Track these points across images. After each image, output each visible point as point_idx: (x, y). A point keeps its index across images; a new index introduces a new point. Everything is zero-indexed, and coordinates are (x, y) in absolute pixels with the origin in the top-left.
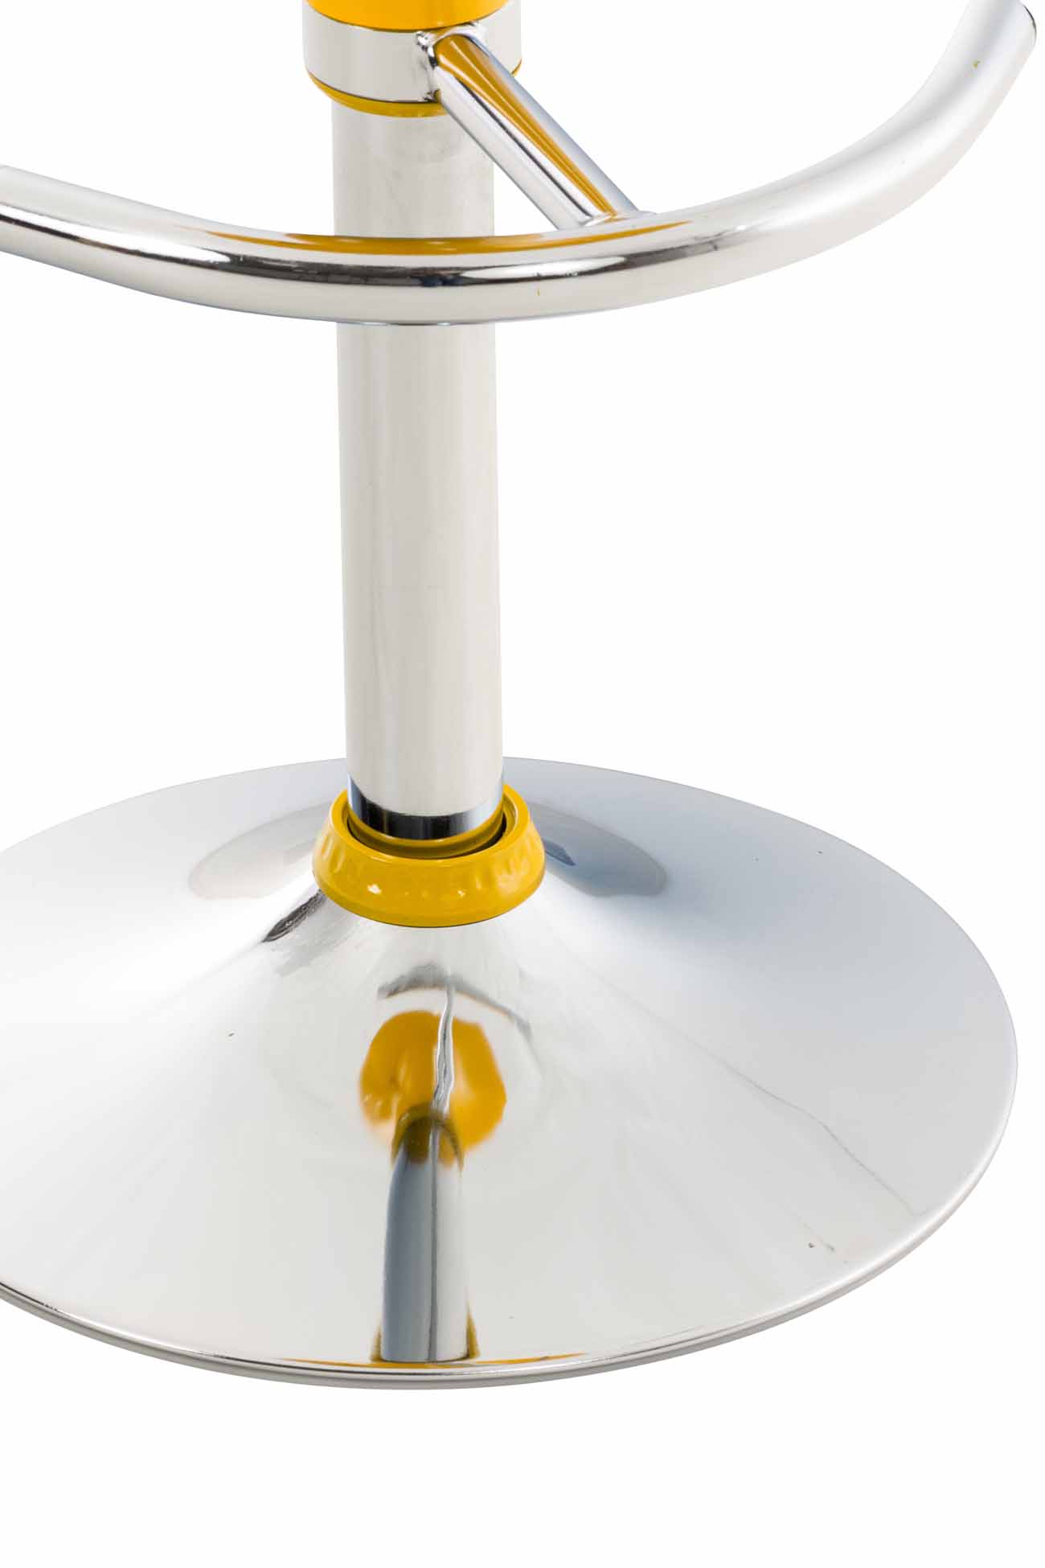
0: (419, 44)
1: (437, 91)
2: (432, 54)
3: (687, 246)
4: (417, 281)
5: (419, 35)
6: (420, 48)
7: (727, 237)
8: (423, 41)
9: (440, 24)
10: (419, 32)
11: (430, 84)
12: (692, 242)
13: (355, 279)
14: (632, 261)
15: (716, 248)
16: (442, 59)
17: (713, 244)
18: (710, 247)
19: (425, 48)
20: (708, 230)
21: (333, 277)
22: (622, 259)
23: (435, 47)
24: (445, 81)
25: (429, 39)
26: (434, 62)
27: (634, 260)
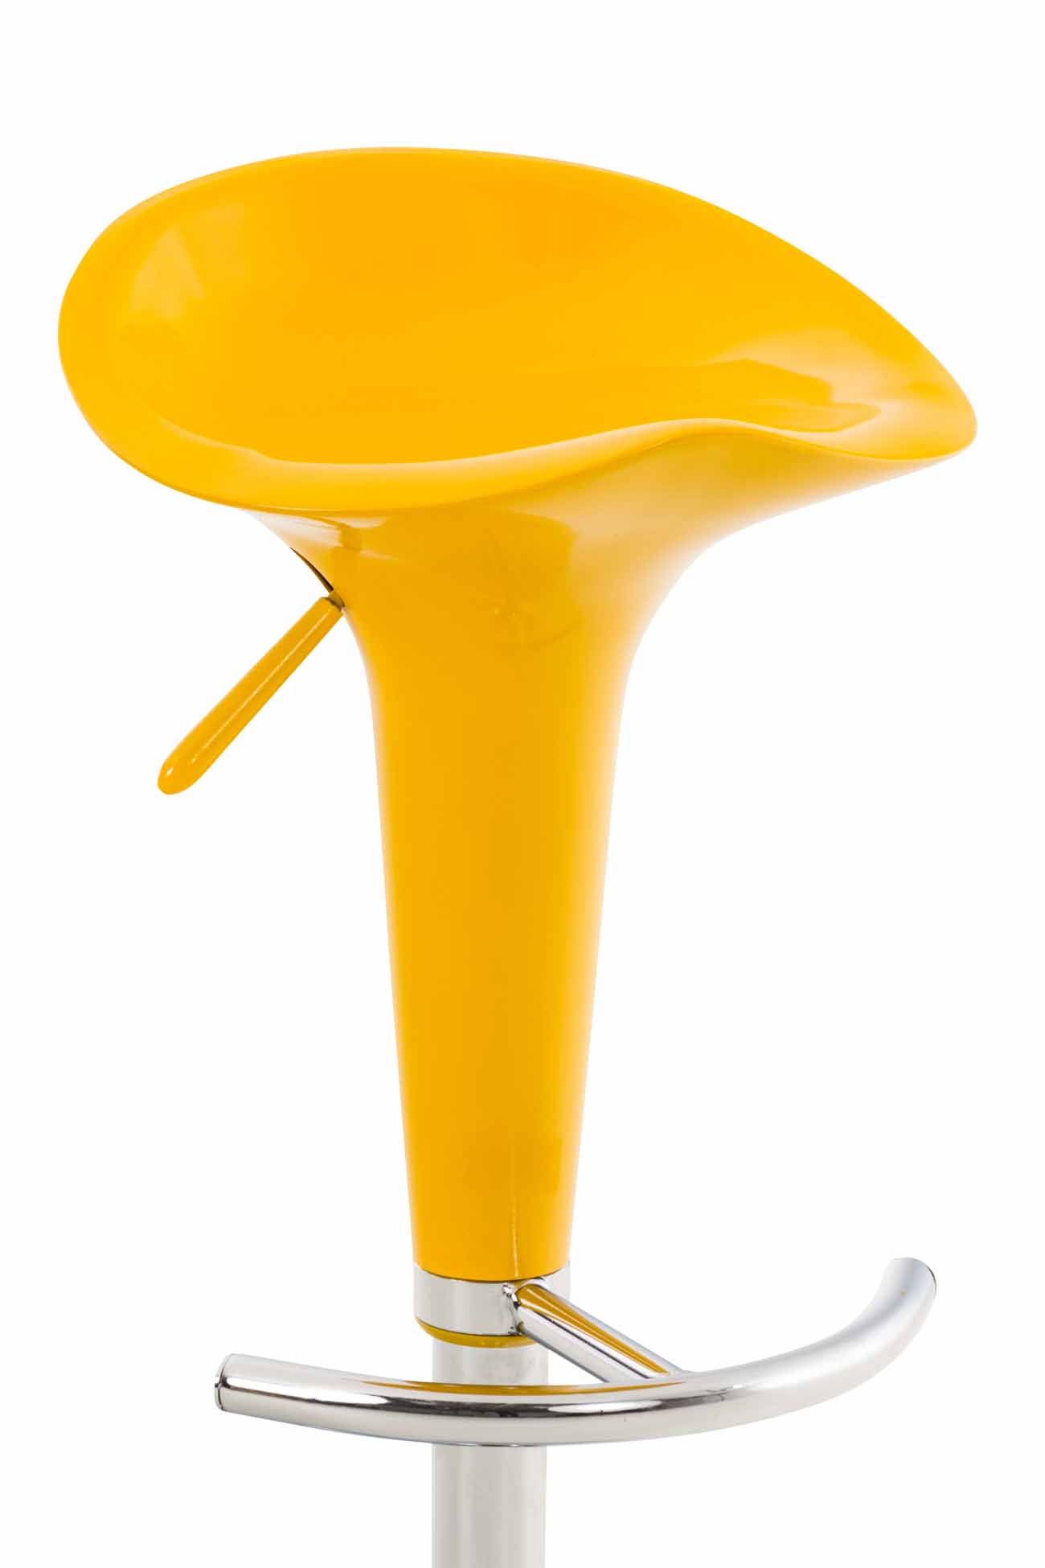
0: (504, 1293)
1: (521, 1323)
2: (515, 1299)
3: (704, 1396)
4: (497, 1415)
5: (505, 1286)
6: (505, 1296)
7: (729, 1392)
8: (507, 1290)
9: (517, 1276)
10: (505, 1284)
11: (514, 1319)
12: (707, 1393)
13: (475, 1413)
14: (666, 1404)
15: (723, 1399)
16: (523, 1301)
17: (721, 1396)
18: (719, 1398)
19: (509, 1296)
20: (717, 1386)
21: (460, 1412)
22: (659, 1403)
23: (516, 1294)
24: (528, 1316)
25: (511, 1289)
26: (517, 1305)
27: (668, 1404)
